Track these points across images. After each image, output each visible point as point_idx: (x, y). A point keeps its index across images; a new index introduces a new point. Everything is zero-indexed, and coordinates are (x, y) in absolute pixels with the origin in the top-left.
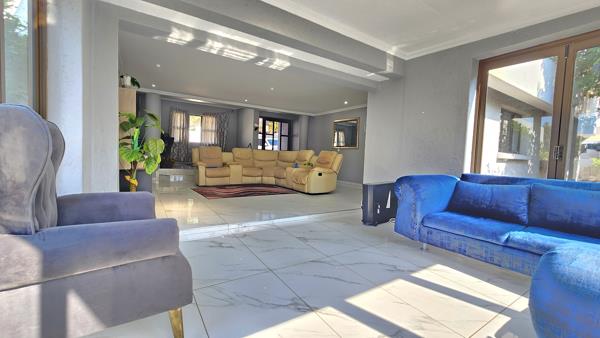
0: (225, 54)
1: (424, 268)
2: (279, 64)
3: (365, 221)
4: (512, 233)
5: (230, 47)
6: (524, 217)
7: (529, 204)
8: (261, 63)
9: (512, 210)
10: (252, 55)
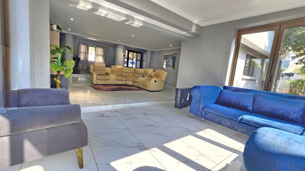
0: (108, 17)
2: (137, 24)
3: (176, 106)
4: (244, 116)
5: (111, 13)
6: (250, 108)
7: (253, 103)
8: (127, 23)
9: (245, 105)
10: (123, 18)
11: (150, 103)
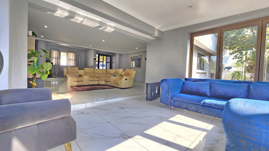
0: (84, 23)
1: (173, 116)
2: (109, 30)
3: (147, 99)
4: (205, 100)
5: (86, 20)
6: (209, 94)
7: (210, 89)
8: (101, 29)
9: (204, 91)
10: (97, 25)
11: (124, 98)
